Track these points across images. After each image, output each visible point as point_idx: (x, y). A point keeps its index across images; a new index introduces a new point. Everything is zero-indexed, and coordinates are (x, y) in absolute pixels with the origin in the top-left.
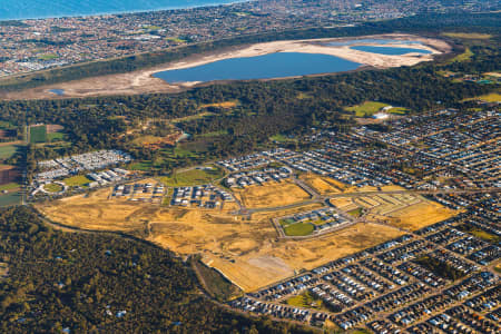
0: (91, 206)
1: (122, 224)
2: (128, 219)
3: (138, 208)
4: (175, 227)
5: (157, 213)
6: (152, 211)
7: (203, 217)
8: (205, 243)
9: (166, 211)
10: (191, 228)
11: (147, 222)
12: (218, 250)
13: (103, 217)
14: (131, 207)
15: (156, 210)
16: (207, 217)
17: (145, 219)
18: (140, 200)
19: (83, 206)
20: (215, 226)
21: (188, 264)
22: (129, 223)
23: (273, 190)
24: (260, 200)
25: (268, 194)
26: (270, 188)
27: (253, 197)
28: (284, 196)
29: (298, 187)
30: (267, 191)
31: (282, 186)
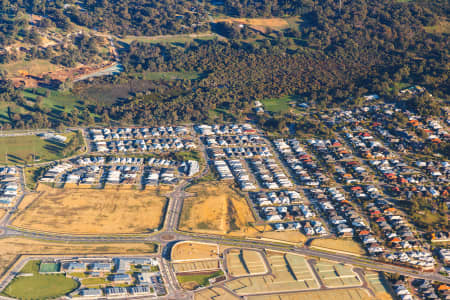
23: (109, 201)
24: (57, 215)
25: (86, 208)
26: (107, 197)
27: (53, 206)
28: (111, 216)
29: (162, 205)
30: (94, 201)
31: (136, 197)
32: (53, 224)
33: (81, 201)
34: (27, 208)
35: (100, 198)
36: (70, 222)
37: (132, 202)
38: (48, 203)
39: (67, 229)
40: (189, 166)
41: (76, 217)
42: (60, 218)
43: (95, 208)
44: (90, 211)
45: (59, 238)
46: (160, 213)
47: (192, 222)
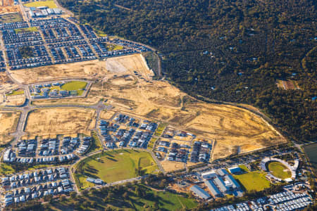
0: (231, 133)
1: (204, 110)
2: (198, 114)
3: (188, 124)
4: (161, 102)
5: (172, 117)
6: (177, 120)
7: (136, 107)
8: (145, 87)
9: (164, 118)
10: (151, 99)
11: (183, 109)
12: (140, 80)
13: (219, 119)
14: (194, 127)
15: (172, 121)
16: (133, 106)
17: (184, 112)
18: (185, 135)
19: (238, 135)
20: (131, 98)
21: (163, 74)
22: (198, 109)
23: (53, 127)
24: (76, 117)
25: (64, 122)
26: (55, 130)
27: (80, 122)
28: (51, 118)
29: (27, 127)
30: (61, 127)
31: (40, 131)
32: (77, 113)
33: (67, 126)
34: (91, 120)
35: (58, 129)
36: (70, 114)
37: (42, 128)
38: (83, 124)
39: (71, 110)
40: (9, 157)
41: (68, 117)
42: (75, 116)
43: (59, 122)
44: (62, 120)
45: (73, 106)
46: (29, 122)
47: (14, 117)
